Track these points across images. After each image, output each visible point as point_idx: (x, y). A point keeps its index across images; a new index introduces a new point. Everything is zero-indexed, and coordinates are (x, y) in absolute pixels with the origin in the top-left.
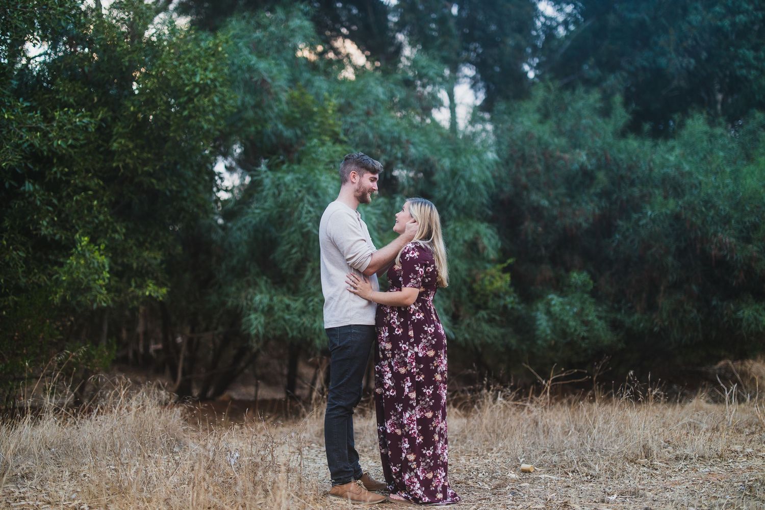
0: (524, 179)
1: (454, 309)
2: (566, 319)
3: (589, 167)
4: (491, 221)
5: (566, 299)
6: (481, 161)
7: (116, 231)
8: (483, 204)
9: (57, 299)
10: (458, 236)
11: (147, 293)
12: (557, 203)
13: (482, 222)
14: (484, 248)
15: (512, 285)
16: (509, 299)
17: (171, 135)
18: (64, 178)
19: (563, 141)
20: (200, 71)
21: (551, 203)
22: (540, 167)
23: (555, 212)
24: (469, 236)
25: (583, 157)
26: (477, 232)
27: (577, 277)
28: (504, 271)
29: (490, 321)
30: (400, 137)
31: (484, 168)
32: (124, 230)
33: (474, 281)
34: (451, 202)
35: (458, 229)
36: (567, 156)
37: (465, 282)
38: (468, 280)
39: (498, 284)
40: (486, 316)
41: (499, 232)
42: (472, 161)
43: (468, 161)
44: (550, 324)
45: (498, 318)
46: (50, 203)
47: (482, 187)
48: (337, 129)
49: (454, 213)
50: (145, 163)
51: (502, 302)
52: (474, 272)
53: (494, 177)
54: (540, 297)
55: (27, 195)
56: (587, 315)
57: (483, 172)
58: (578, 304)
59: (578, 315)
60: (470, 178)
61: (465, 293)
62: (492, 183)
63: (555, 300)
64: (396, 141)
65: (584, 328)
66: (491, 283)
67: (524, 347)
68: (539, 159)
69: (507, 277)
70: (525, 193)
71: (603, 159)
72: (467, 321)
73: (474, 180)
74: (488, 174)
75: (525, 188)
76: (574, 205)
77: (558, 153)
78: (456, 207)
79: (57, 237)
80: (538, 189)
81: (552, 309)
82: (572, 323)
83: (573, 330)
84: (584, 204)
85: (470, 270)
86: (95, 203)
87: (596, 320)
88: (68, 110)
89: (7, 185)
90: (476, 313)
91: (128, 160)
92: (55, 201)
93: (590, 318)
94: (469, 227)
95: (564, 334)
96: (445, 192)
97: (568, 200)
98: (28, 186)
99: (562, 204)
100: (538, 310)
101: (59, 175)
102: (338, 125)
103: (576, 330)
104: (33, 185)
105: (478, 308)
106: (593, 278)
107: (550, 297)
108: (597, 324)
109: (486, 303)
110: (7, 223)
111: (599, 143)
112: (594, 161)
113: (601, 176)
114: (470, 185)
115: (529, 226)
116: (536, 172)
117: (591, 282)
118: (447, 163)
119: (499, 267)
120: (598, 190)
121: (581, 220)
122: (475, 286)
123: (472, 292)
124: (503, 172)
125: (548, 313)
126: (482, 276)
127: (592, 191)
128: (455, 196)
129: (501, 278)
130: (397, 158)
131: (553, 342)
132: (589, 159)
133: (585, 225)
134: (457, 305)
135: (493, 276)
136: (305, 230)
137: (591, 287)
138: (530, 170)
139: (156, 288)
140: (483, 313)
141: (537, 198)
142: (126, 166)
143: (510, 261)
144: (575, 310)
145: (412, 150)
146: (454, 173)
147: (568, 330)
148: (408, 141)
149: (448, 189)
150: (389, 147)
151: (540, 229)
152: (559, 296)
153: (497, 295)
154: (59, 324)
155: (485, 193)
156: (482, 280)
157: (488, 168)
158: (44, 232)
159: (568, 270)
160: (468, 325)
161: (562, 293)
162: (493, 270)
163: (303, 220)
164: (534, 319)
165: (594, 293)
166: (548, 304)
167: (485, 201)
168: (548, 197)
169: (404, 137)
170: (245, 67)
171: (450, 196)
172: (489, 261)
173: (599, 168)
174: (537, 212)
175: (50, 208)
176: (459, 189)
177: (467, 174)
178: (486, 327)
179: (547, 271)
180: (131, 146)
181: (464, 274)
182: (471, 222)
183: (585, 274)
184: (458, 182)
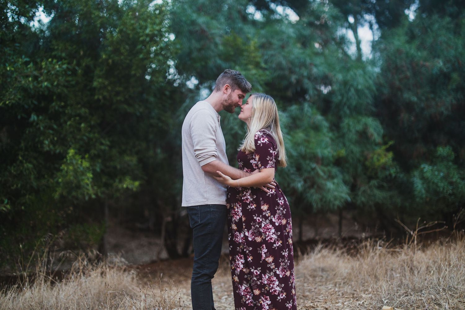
0: (397, 83)
1: (352, 180)
2: (436, 181)
3: (445, 70)
4: (376, 115)
5: (435, 167)
6: (365, 73)
7: (102, 144)
8: (368, 103)
9: (56, 196)
10: (351, 128)
11: (125, 186)
12: (423, 98)
13: (369, 116)
14: (372, 135)
15: (394, 159)
16: (393, 171)
17: (133, 72)
18: (61, 110)
19: (425, 53)
20: (149, 26)
21: (419, 98)
22: (409, 74)
23: (422, 105)
24: (360, 127)
25: (440, 63)
26: (366, 125)
27: (442, 151)
28: (388, 150)
29: (380, 187)
30: (305, 61)
31: (368, 78)
32: (108, 143)
33: (366, 159)
34: (345, 104)
35: (351, 123)
36: (428, 64)
37: (359, 161)
38: (362, 159)
39: (383, 160)
40: (376, 184)
41: (382, 123)
42: (357, 73)
43: (355, 74)
44: (425, 186)
45: (385, 184)
46: (51, 128)
47: (367, 92)
48: (258, 59)
49: (348, 112)
50: (118, 93)
51: (387, 173)
52: (366, 153)
53: (375, 84)
54: (416, 167)
55: (35, 124)
56: (452, 178)
57: (367, 81)
58: (445, 170)
59: (445, 178)
60: (357, 85)
61: (360, 169)
62: (374, 88)
63: (426, 168)
64: (303, 65)
65: (451, 188)
66: (378, 160)
67: (407, 204)
68: (408, 68)
69: (390, 155)
70: (399, 93)
71: (456, 64)
72: (362, 189)
73: (360, 87)
74: (371, 82)
75: (399, 89)
76: (437, 99)
77: (422, 62)
78: (349, 108)
79: (58, 151)
80: (409, 89)
81: (425, 175)
82: (441, 185)
83: (441, 189)
84: (444, 98)
85: (362, 152)
86: (83, 125)
87: (459, 180)
88: (52, 61)
89: (19, 117)
90: (369, 182)
91: (105, 94)
92: (55, 127)
93: (454, 180)
94: (359, 122)
95: (436, 193)
96: (340, 98)
97: (432, 96)
98: (34, 117)
99: (427, 99)
100: (414, 176)
101: (57, 108)
102: (258, 56)
103: (444, 189)
104: (38, 116)
105: (370, 178)
106: (455, 150)
107: (422, 166)
108: (460, 183)
109: (376, 174)
110: (23, 145)
111: (453, 52)
112: (449, 65)
113: (455, 76)
114: (357, 91)
115: (404, 116)
116: (407, 78)
117: (453, 153)
118: (340, 77)
119: (384, 147)
120: (454, 86)
121: (442, 109)
122: (368, 163)
123: (365, 168)
124: (382, 81)
125: (423, 178)
126: (371, 155)
127: (450, 87)
128: (348, 100)
129: (385, 155)
130: (303, 76)
131: (428, 200)
132: (444, 64)
133: (445, 113)
134: (355, 178)
135: (379, 155)
136: (233, 132)
137: (453, 157)
138: (402, 76)
139: (131, 182)
140: (374, 182)
141: (409, 96)
142: (104, 98)
143: (391, 143)
144: (442, 174)
145: (315, 70)
146: (345, 83)
147: (438, 189)
148: (311, 64)
149: (342, 95)
150: (297, 70)
151: (413, 119)
152: (430, 165)
153: (384, 168)
154: (62, 212)
155: (369, 96)
156: (372, 158)
157: (370, 78)
158: (46, 149)
159: (436, 146)
160: (364, 192)
161: (432, 163)
162: (380, 150)
163: (231, 125)
164: (412, 184)
165: (456, 161)
166: (422, 172)
167: (369, 101)
168: (416, 95)
169: (308, 61)
170: (188, 22)
171: (345, 100)
172: (377, 144)
173: (454, 70)
174: (409, 106)
175: (51, 132)
176: (350, 94)
177: (355, 84)
178: (377, 192)
179: (421, 148)
180: (106, 83)
181: (358, 155)
182: (360, 118)
183: (448, 147)
184: (349, 90)
